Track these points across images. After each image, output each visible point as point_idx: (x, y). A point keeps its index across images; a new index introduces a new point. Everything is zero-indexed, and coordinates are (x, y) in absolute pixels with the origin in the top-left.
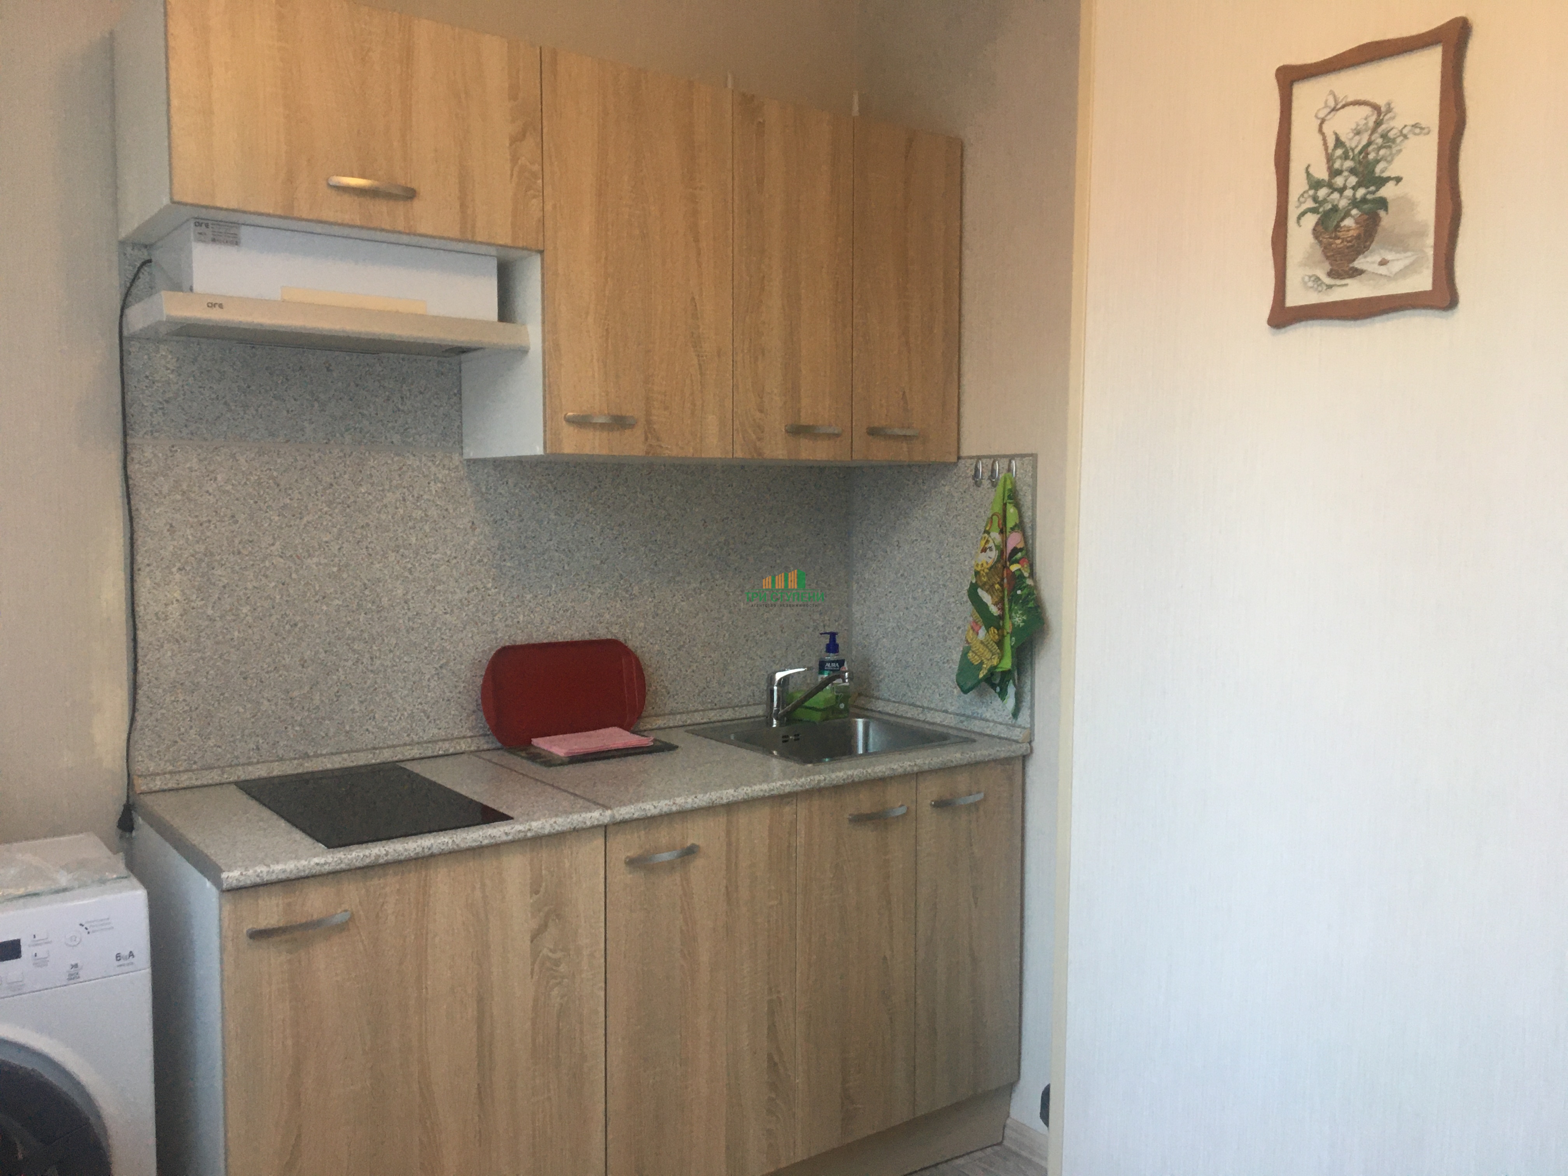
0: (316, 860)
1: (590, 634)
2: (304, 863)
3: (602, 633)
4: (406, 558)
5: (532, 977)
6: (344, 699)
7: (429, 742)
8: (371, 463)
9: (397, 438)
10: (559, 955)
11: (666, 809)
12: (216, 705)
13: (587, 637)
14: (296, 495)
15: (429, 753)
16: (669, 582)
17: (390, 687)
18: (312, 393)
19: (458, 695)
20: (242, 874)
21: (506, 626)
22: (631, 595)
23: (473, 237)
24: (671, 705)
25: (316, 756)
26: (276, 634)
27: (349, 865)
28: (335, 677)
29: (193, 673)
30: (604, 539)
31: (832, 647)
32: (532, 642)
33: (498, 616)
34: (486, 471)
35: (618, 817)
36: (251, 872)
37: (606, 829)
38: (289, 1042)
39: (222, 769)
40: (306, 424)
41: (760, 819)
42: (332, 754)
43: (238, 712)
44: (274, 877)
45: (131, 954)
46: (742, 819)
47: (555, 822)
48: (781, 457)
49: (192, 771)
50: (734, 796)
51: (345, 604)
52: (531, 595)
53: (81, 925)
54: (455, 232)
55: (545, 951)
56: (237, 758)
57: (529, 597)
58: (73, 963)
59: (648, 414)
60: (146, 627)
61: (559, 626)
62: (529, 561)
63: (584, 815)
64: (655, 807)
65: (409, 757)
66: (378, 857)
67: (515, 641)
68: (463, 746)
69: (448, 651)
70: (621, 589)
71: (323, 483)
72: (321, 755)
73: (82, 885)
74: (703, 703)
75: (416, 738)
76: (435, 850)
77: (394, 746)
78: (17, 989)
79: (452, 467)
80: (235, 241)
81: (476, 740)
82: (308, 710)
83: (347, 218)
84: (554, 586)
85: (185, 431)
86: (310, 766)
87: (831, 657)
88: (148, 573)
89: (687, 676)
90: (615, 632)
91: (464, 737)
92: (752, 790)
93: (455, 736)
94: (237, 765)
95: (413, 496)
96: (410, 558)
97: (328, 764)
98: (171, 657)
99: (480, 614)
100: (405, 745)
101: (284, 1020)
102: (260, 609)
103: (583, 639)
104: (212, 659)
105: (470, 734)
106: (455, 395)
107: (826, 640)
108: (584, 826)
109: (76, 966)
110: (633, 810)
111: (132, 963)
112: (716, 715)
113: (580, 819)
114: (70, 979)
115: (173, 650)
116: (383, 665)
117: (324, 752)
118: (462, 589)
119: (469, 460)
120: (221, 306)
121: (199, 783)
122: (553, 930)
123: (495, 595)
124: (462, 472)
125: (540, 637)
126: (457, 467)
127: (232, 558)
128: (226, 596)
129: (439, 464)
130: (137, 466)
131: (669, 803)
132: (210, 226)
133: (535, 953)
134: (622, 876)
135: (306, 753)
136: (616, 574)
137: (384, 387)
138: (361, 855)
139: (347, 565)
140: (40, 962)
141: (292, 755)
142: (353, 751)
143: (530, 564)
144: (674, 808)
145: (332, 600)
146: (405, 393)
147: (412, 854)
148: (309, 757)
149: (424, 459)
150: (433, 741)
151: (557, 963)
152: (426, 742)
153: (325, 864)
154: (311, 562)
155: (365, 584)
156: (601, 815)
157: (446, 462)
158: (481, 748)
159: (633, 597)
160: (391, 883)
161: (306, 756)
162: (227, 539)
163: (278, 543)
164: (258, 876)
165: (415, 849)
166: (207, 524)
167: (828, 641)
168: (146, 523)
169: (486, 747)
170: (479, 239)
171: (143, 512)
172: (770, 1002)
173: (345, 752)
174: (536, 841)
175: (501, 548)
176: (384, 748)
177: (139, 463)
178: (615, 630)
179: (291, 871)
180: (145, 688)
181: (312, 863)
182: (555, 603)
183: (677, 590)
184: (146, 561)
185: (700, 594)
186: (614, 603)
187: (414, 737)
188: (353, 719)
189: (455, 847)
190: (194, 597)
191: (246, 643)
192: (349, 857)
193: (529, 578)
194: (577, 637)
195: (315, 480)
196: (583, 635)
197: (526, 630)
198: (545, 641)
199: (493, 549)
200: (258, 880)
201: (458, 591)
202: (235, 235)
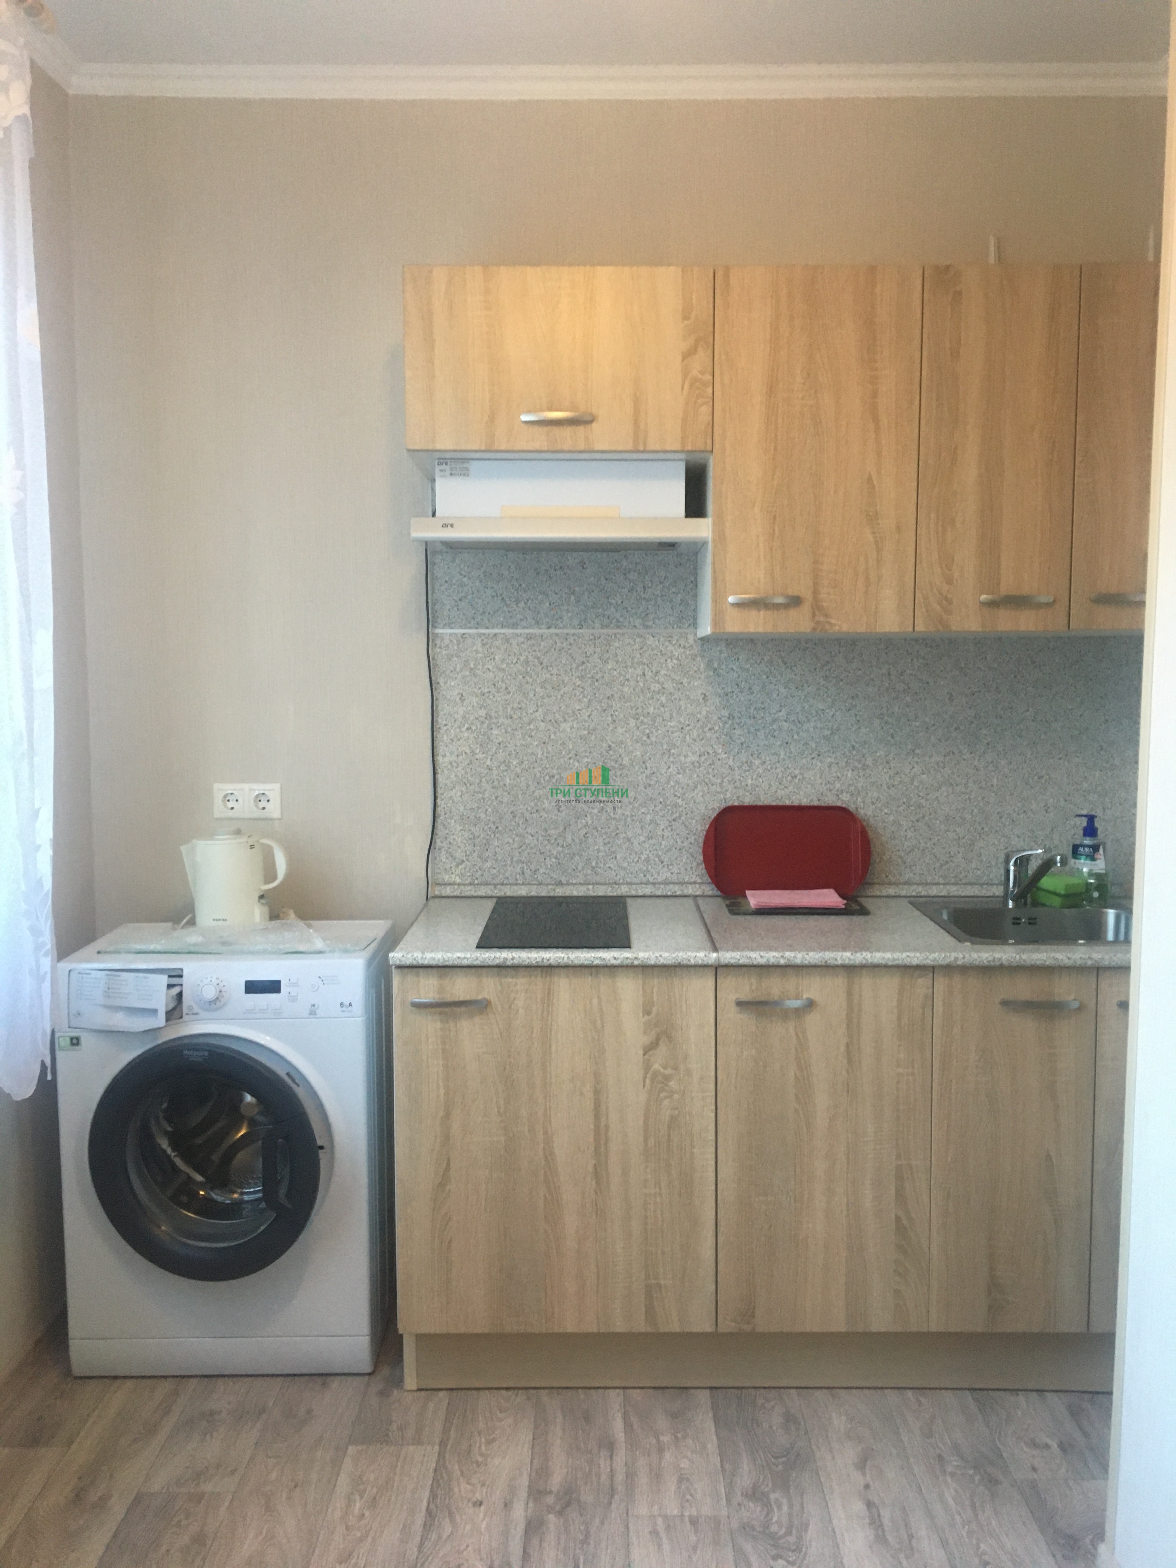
0: (459, 955)
1: (819, 800)
2: (449, 955)
3: (830, 800)
4: (645, 724)
5: (644, 1086)
6: (590, 840)
7: (663, 884)
8: (616, 644)
9: (638, 622)
10: (668, 1071)
11: (772, 961)
12: (492, 836)
13: (816, 803)
14: (555, 671)
15: (659, 893)
16: (908, 754)
17: (629, 834)
18: (569, 587)
19: (690, 846)
20: (403, 956)
21: (735, 787)
22: (864, 765)
23: (645, 445)
24: (908, 875)
25: (568, 884)
26: (538, 783)
27: (483, 962)
28: (584, 821)
29: (476, 809)
30: (836, 711)
31: (1090, 830)
32: (760, 803)
33: (727, 779)
34: (719, 648)
35: (724, 961)
36: (409, 956)
37: (717, 969)
38: (442, 1091)
39: (495, 885)
40: (564, 613)
41: (889, 986)
42: (581, 884)
43: (508, 843)
44: (426, 962)
45: (350, 1005)
46: (865, 984)
47: (661, 956)
48: (974, 629)
49: (474, 885)
50: (849, 959)
51: (593, 761)
52: (760, 761)
53: (320, 977)
54: (630, 447)
55: (656, 1066)
56: (507, 878)
57: (757, 762)
58: (313, 1003)
59: (816, 593)
60: (443, 771)
61: (786, 790)
62: (758, 730)
63: (689, 954)
64: (761, 957)
65: (641, 894)
66: (505, 959)
67: (743, 802)
68: (690, 890)
69: (680, 806)
70: (853, 759)
71: (577, 661)
72: (572, 884)
73: (332, 951)
74: (945, 877)
75: (651, 880)
76: (552, 962)
77: (631, 884)
78: (278, 1014)
79: (687, 645)
80: (465, 473)
81: (703, 887)
82: (562, 846)
83: (536, 446)
84: (782, 754)
85: (473, 622)
86: (560, 892)
87: (1087, 841)
88: (446, 731)
89: (927, 848)
90: (844, 800)
91: (695, 883)
92: (871, 957)
93: (686, 880)
94: (507, 884)
95: (652, 672)
96: (649, 725)
97: (576, 892)
98: (461, 796)
99: (711, 776)
100: (641, 883)
101: (437, 1072)
102: (526, 763)
103: (812, 804)
104: (490, 799)
105: (699, 881)
106: (692, 582)
107: (1084, 822)
108: (689, 963)
109: (314, 1005)
110: (738, 957)
111: (351, 1011)
112: (958, 890)
113: (685, 956)
114: (311, 1014)
115: (462, 791)
116: (624, 814)
117: (574, 882)
118: (694, 753)
119: (702, 639)
120: (452, 526)
121: (476, 894)
122: (663, 1049)
123: (725, 760)
124: (696, 650)
125: (766, 800)
126: (691, 646)
127: (506, 722)
128: (501, 751)
129: (675, 644)
130: (439, 650)
131: (777, 955)
132: (449, 463)
133: (647, 1066)
134: (731, 1014)
135: (561, 881)
136: (848, 745)
137: (629, 580)
138: (493, 956)
139: (595, 729)
140: (293, 999)
141: (549, 880)
142: (597, 884)
143: (758, 733)
144: (782, 962)
145: (582, 758)
146: (646, 583)
147: (534, 962)
148: (562, 884)
149: (662, 639)
150: (666, 883)
151: (667, 1078)
152: (660, 883)
153: (465, 958)
154: (565, 726)
155: (610, 746)
156: (705, 956)
157: (682, 642)
158: (706, 894)
159: (865, 767)
160: (520, 982)
161: (560, 884)
162: (502, 706)
163: (540, 710)
164: (415, 959)
165: (536, 958)
166: (488, 695)
167: (1085, 824)
168: (444, 693)
169: (710, 893)
170: (652, 448)
171: (442, 684)
172: (899, 1168)
173: (591, 884)
174: (645, 969)
175: (731, 717)
176: (623, 884)
177: (440, 647)
178: (845, 797)
179: (439, 960)
180: (442, 818)
181: (455, 956)
182: (783, 770)
183: (917, 763)
184: (444, 722)
185: (944, 768)
186: (846, 772)
187: (650, 877)
188: (598, 857)
189: (570, 962)
190: (478, 751)
191: (515, 789)
192: (483, 956)
193: (758, 746)
194: (805, 802)
195: (570, 659)
196: (812, 800)
197: (753, 793)
198: (774, 804)
199: (723, 719)
200: (415, 963)
201: (690, 754)
202: (467, 469)
